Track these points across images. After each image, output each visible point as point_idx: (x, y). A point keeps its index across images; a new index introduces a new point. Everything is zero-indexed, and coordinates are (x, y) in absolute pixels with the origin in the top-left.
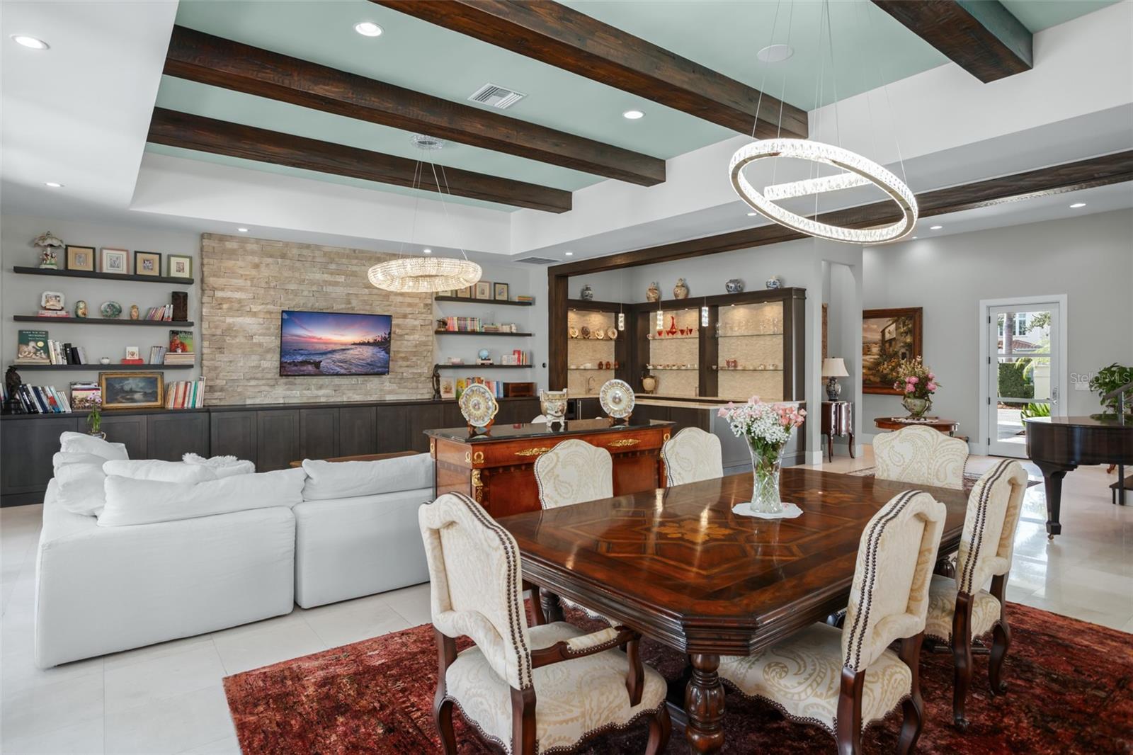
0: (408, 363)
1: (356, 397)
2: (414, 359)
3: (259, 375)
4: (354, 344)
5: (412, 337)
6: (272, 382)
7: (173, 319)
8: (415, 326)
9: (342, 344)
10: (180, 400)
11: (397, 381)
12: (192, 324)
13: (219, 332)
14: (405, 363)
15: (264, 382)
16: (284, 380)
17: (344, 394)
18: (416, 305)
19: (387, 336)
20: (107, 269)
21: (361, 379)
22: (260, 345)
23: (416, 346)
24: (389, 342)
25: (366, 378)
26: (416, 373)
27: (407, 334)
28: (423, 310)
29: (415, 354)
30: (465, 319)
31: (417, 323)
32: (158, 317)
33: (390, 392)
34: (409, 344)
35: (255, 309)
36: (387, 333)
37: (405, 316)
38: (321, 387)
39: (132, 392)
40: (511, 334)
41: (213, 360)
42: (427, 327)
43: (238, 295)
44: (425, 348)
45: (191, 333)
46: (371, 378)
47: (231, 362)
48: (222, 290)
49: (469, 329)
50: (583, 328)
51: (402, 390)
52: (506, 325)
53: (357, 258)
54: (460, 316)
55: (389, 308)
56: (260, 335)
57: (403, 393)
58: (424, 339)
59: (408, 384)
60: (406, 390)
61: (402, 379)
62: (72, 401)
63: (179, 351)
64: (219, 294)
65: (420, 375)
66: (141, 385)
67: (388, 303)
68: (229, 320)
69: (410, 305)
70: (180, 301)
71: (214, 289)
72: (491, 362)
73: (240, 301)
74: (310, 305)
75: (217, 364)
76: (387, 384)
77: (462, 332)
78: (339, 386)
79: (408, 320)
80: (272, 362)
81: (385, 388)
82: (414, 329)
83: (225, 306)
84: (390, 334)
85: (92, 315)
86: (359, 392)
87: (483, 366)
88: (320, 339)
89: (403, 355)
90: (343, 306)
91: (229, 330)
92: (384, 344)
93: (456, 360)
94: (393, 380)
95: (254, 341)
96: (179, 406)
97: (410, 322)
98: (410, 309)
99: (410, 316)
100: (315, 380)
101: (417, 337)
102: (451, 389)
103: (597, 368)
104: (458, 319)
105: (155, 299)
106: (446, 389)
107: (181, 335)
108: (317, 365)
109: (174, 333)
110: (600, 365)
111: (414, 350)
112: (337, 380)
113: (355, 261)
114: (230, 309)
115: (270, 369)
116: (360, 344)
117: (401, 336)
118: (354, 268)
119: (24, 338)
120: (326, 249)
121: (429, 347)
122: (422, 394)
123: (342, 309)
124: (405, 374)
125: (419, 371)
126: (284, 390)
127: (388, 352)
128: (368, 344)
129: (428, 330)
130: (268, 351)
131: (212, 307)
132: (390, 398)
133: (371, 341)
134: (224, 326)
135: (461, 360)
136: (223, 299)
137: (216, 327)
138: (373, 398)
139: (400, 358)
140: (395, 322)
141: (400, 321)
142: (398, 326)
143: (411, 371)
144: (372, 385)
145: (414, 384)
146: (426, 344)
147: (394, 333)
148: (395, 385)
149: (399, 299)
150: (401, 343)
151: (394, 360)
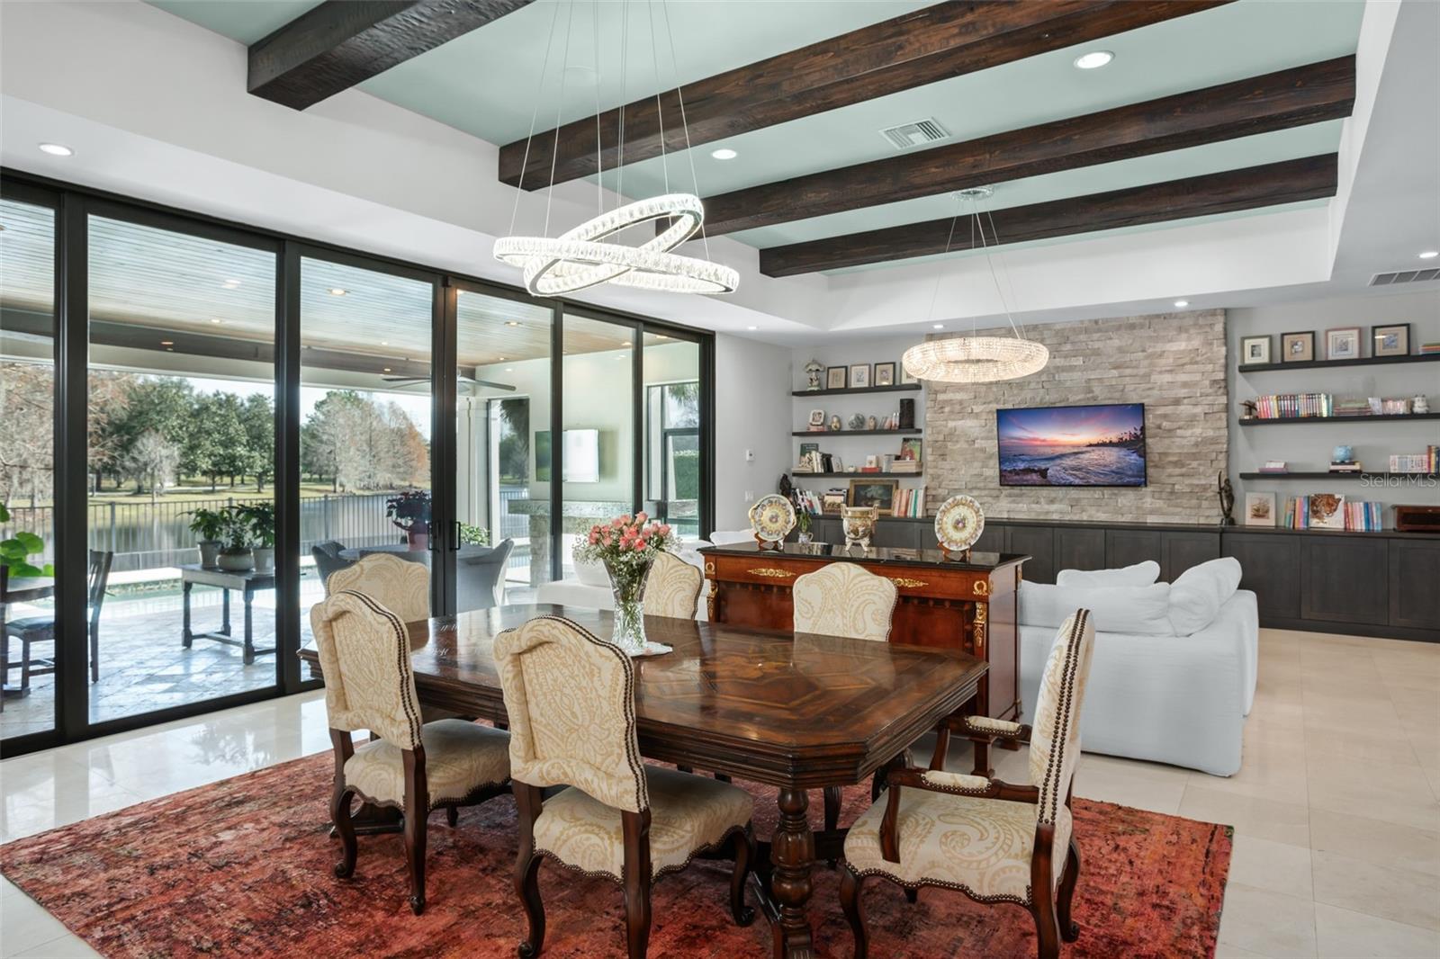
0: (1184, 470)
1: (1101, 516)
2: (1195, 464)
3: (982, 485)
4: (1090, 445)
5: (1188, 433)
6: (995, 493)
7: (900, 427)
8: (1195, 415)
9: (1074, 446)
10: (903, 509)
11: (1164, 495)
12: (919, 431)
13: (941, 437)
14: (1178, 471)
15: (986, 492)
16: (1007, 490)
17: (1083, 511)
18: (1195, 384)
19: (1139, 433)
20: (854, 384)
21: (1107, 492)
22: (983, 450)
23: (1196, 445)
24: (1144, 440)
25: (1115, 490)
26: (1197, 485)
27: (1179, 428)
28: (1211, 391)
29: (1194, 456)
30: (1293, 397)
31: (1198, 410)
32: (887, 426)
33: (1152, 512)
34: (1184, 442)
35: (977, 409)
36: (1138, 428)
37: (1177, 402)
38: (1052, 501)
39: (873, 499)
40: (1411, 416)
41: (936, 467)
42: (1218, 415)
43: (959, 396)
44: (1213, 447)
45: (921, 440)
46: (1123, 491)
47: (952, 469)
48: (945, 392)
49: (1303, 413)
51: (1172, 509)
52: (1395, 399)
53: (1099, 330)
54: (1282, 392)
55: (1149, 392)
56: (982, 439)
57: (1173, 514)
58: (1210, 433)
59: (1184, 501)
60: (1180, 509)
61: (1172, 493)
62: (823, 504)
63: (908, 459)
64: (941, 397)
65: (1205, 488)
66: (880, 492)
67: (1149, 386)
68: (951, 424)
69: (1185, 385)
70: (908, 408)
71: (936, 392)
72: (1356, 467)
73: (961, 402)
74: (1038, 400)
75: (940, 472)
76: (1149, 500)
77: (1288, 419)
78: (1078, 500)
79: (1182, 407)
80: (993, 471)
81: (1145, 506)
82: (1192, 420)
83: (947, 409)
84: (1143, 429)
85: (846, 428)
86: (1106, 508)
87: (1333, 475)
88: (1044, 441)
89: (1175, 459)
90: (1081, 396)
91: (951, 436)
92: (1137, 444)
93: (1276, 465)
94: (1157, 495)
95: (976, 446)
96: (902, 515)
97: (1185, 409)
98: (1186, 390)
99: (1186, 401)
100: (1045, 492)
101: (1198, 431)
102: (1267, 511)
104: (1279, 398)
105: (886, 409)
106: (1258, 510)
107: (911, 442)
108: (1043, 473)
109: (906, 440)
111: (1194, 451)
112: (1074, 493)
113: (1096, 336)
114: (952, 412)
115: (993, 478)
116: (1098, 445)
117: (1170, 431)
118: (1097, 345)
119: (804, 450)
120: (1058, 327)
121: (1220, 446)
122: (1208, 517)
123: (1080, 400)
124: (1176, 487)
125: (1203, 482)
126: (1010, 503)
127: (1143, 454)
128: (1111, 444)
129: (1220, 419)
130: (990, 457)
131: (935, 412)
132: (1152, 520)
133: (1115, 440)
134: (946, 431)
135: (1286, 465)
136: (946, 402)
137: (938, 433)
138: (1127, 518)
139: (1170, 462)
140: (1161, 411)
141: (1169, 410)
142: (1165, 416)
143: (1188, 481)
144: (1124, 501)
145: (1194, 502)
146: (1214, 441)
147: (1159, 427)
148: (1161, 502)
149: (1167, 378)
150: (1167, 441)
151: (1156, 466)
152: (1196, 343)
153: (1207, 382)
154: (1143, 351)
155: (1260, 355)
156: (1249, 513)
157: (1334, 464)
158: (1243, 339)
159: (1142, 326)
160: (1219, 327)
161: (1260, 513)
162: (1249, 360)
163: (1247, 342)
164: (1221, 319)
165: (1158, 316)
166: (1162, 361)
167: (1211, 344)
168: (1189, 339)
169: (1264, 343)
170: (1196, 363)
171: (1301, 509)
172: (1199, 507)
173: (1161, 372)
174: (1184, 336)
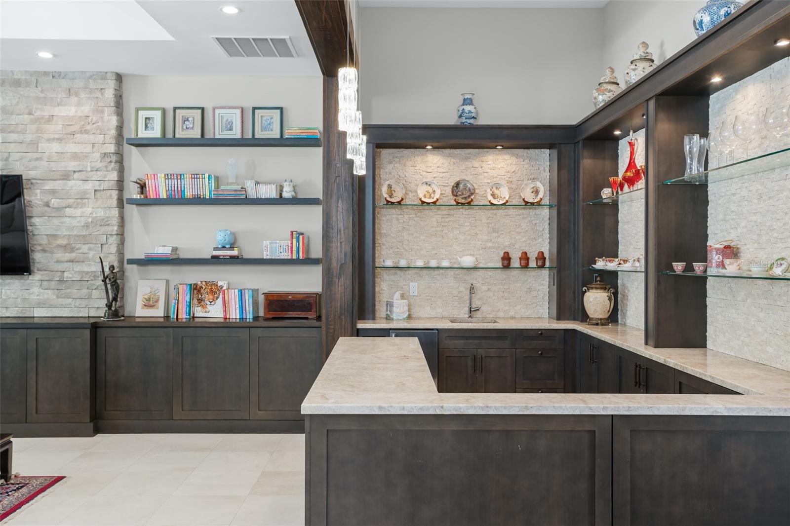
0: (73, 255)
2: (85, 248)
5: (78, 212)
8: (85, 192)
11: (53, 284)
14: (68, 256)
18: (86, 156)
23: (87, 226)
24: (24, 218)
26: (87, 273)
27: (69, 206)
28: (99, 165)
29: (85, 240)
30: (180, 176)
31: (89, 186)
34: (74, 222)
37: (66, 176)
40: (280, 201)
42: (108, 193)
44: (103, 229)
46: (8, 280)
49: (188, 194)
50: (457, 184)
52: (266, 183)
54: (170, 171)
55: (37, 163)
57: (63, 306)
58: (101, 213)
59: (74, 291)
60: (70, 300)
61: (61, 281)
65: (90, 276)
67: (36, 155)
69: (75, 156)
72: (235, 252)
76: (36, 290)
77: (176, 200)
79: (71, 183)
81: (32, 297)
82: (82, 198)
87: (215, 260)
93: (164, 250)
94: (45, 284)
97: (75, 185)
98: (76, 163)
99: (76, 175)
101: (88, 210)
102: (157, 301)
103: (500, 265)
104: (167, 177)
106: (148, 300)
110: (506, 259)
111: (84, 233)
117: (59, 209)
121: (110, 228)
124: (66, 274)
125: (88, 269)
129: (112, 197)
132: (40, 313)
139: (60, 246)
140: (49, 186)
141: (57, 185)
142: (53, 192)
143: (78, 268)
144: (9, 292)
145: (85, 291)
146: (104, 222)
147: (47, 205)
148: (50, 292)
149: (56, 147)
150: (56, 221)
151: (44, 251)
152: (86, 109)
153: (97, 155)
154: (30, 114)
155: (153, 129)
156: (140, 303)
157: (216, 249)
158: (138, 110)
159: (28, 84)
160: (110, 94)
161: (150, 304)
162: (143, 134)
163: (141, 113)
164: (112, 84)
165: (46, 74)
166: (50, 128)
167: (102, 112)
168: (79, 104)
169: (157, 116)
170: (86, 132)
171: (184, 298)
172: (89, 297)
173: (49, 140)
174: (74, 99)
